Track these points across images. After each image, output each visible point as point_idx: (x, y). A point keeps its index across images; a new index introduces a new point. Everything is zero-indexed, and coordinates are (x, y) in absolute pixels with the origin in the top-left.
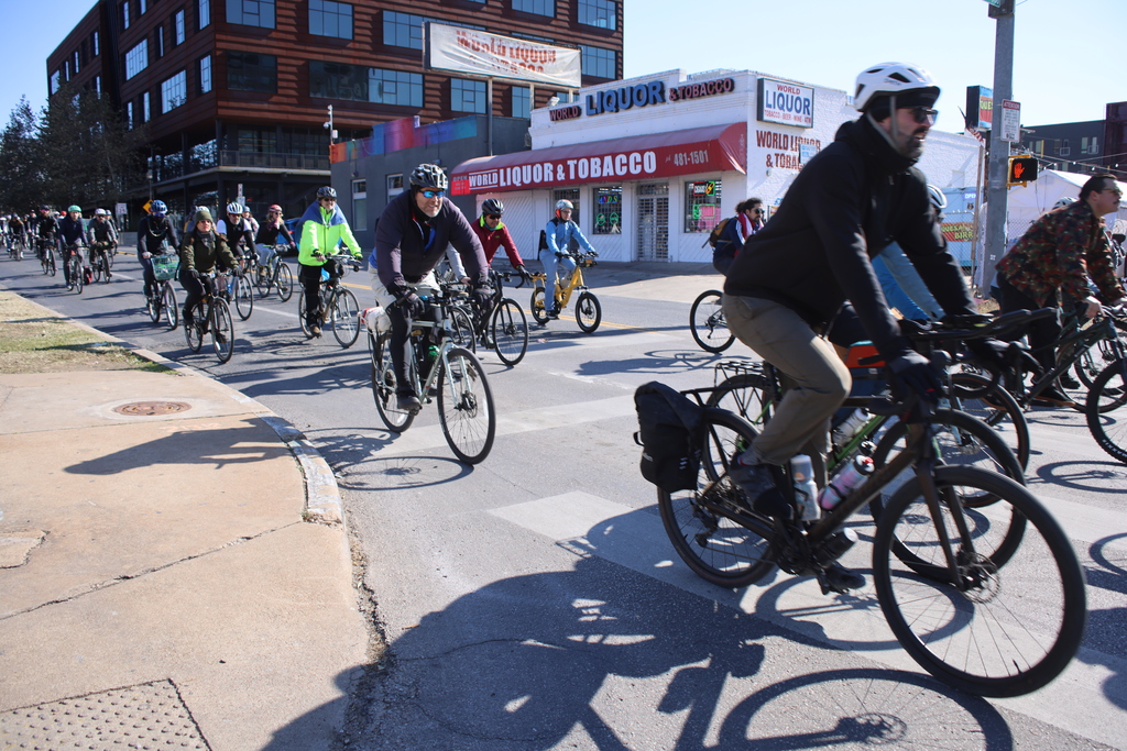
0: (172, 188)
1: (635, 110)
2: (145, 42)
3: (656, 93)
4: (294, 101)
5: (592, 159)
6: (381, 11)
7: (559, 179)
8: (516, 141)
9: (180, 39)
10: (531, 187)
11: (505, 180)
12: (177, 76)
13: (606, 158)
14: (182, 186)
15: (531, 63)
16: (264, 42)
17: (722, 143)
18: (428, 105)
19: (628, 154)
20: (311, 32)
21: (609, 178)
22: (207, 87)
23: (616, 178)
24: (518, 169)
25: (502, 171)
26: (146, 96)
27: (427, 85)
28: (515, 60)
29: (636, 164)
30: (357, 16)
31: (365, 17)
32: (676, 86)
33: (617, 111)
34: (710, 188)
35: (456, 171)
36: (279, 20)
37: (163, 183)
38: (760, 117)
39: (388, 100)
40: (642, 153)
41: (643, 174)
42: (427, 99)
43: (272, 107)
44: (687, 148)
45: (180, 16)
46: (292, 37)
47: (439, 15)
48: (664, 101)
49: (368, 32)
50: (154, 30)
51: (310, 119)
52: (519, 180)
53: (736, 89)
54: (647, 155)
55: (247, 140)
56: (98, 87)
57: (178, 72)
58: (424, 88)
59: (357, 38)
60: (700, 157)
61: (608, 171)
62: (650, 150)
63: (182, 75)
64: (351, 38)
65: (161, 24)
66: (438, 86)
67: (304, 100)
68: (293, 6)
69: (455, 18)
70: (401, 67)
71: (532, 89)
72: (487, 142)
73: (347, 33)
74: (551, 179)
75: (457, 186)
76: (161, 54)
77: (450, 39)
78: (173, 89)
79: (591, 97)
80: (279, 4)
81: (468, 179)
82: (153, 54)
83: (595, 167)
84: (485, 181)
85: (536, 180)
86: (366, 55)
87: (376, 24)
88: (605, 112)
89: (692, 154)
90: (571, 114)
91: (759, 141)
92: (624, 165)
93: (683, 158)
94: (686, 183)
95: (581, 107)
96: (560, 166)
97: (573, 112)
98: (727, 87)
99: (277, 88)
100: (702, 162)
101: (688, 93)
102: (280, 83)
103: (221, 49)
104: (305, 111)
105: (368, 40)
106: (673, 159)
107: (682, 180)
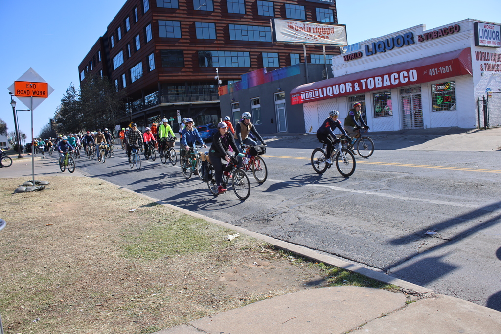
0: (138, 116)
1: (396, 50)
2: (122, 52)
3: (409, 39)
4: (191, 70)
5: (376, 78)
6: (228, 25)
7: (356, 90)
8: (323, 73)
9: (138, 48)
10: (340, 95)
11: (323, 94)
12: (136, 66)
13: (384, 76)
14: (143, 114)
15: (323, 35)
16: (177, 44)
17: (461, 60)
18: (253, 66)
19: (399, 73)
20: (198, 37)
21: (387, 87)
22: (152, 68)
23: (392, 87)
24: (330, 87)
25: (320, 90)
26: (124, 76)
27: (252, 57)
28: (315, 34)
29: (404, 77)
30: (217, 28)
31: (221, 28)
32: (421, 34)
33: (385, 52)
34: (447, 86)
35: (292, 92)
36: (183, 33)
37: (134, 114)
38: (477, 44)
39: (235, 65)
40: (408, 71)
41: (409, 82)
42: (252, 63)
43: (183, 74)
44: (437, 65)
45: (137, 38)
46: (188, 41)
47: (254, 24)
48: (414, 43)
49: (222, 35)
50: (125, 45)
51: (200, 77)
52: (331, 93)
53: (461, 31)
54: (411, 72)
55: (172, 90)
56: (101, 74)
57: (138, 63)
58: (250, 58)
59: (218, 38)
60: (446, 69)
61: (387, 82)
62: (413, 69)
63: (140, 64)
64: (215, 38)
65: (129, 43)
66: (256, 57)
67: (196, 69)
68: (188, 27)
69: (261, 25)
70: (239, 50)
71: (324, 48)
72: (306, 76)
73: (213, 37)
74: (351, 91)
75: (295, 100)
76: (130, 56)
77: (284, 27)
78: (136, 71)
79: (368, 46)
80: (182, 26)
81: (300, 95)
82: (126, 57)
83: (379, 82)
84: (311, 96)
85: (342, 92)
86: (222, 45)
87: (226, 31)
88: (378, 53)
89: (440, 68)
90: (357, 56)
91: (476, 57)
92: (397, 79)
93: (435, 71)
94: (431, 85)
95: (362, 52)
96: (356, 83)
97: (358, 55)
98: (456, 30)
99: (184, 65)
100: (448, 72)
101: (430, 37)
102: (186, 63)
103: (157, 50)
104: (197, 74)
105: (222, 38)
106: (428, 72)
107: (429, 83)
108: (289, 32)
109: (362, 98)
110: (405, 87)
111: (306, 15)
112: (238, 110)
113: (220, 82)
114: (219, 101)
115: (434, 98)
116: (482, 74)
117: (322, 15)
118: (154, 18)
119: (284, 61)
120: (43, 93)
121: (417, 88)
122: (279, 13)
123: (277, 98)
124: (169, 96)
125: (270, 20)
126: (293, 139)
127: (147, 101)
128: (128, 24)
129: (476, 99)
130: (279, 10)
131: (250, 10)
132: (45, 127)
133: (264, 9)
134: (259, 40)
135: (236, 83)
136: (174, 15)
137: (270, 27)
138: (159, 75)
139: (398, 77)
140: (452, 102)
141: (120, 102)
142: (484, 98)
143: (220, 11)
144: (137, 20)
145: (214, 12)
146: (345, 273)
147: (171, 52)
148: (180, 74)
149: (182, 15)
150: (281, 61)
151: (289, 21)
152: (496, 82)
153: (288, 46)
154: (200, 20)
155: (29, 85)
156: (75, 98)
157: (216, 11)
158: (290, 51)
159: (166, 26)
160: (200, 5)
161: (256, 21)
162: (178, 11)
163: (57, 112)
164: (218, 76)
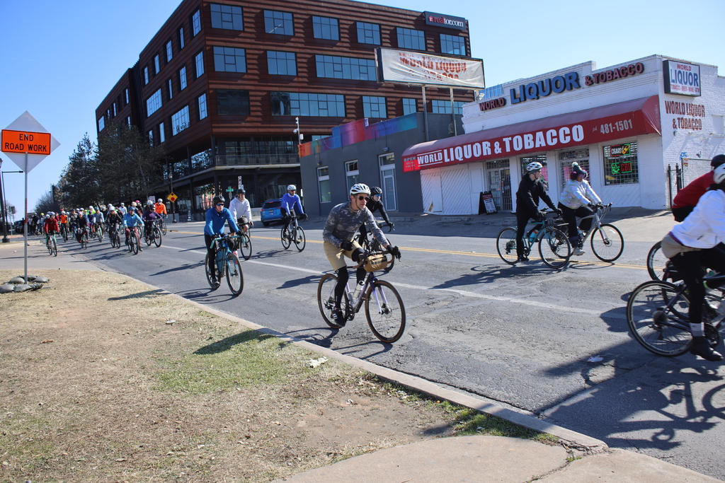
0: (182, 184)
1: (554, 96)
2: (159, 91)
3: (573, 81)
4: (260, 119)
5: (526, 136)
6: (314, 55)
7: (496, 152)
8: (450, 127)
9: (184, 86)
10: (473, 159)
11: (449, 157)
12: (179, 112)
13: (537, 133)
14: (189, 182)
15: (450, 72)
16: (239, 82)
17: (645, 112)
18: (348, 116)
19: (557, 129)
20: (270, 73)
21: (541, 148)
22: (204, 115)
23: (548, 148)
24: (460, 148)
25: (445, 151)
26: (162, 126)
27: (347, 102)
28: (440, 71)
29: (565, 135)
30: (299, 60)
31: (304, 60)
32: (589, 74)
33: (538, 98)
34: (626, 149)
35: (405, 154)
36: (249, 66)
37: (176, 181)
38: (667, 90)
39: (323, 114)
40: (570, 127)
41: (572, 143)
42: (348, 111)
43: (248, 125)
44: (612, 119)
45: (183, 71)
46: (256, 77)
47: (352, 55)
48: (579, 87)
49: (305, 70)
50: (165, 81)
51: (273, 130)
52: (461, 156)
53: (645, 72)
54: (574, 128)
55: (231, 148)
56: (129, 123)
57: (183, 107)
58: (345, 104)
59: (300, 74)
60: (625, 125)
61: (540, 142)
62: (577, 124)
63: (186, 109)
64: (296, 75)
65: (170, 78)
66: (354, 102)
67: (267, 119)
68: (256, 57)
69: (362, 56)
70: (329, 91)
71: (451, 91)
72: (424, 131)
73: (292, 72)
74: (490, 153)
75: (408, 165)
76: (171, 97)
77: (395, 60)
78: (180, 119)
79: (514, 90)
80: (248, 56)
81: (417, 159)
82: (165, 98)
83: (528, 141)
84: (432, 159)
85: (476, 155)
86: (306, 85)
87: (312, 65)
88: (528, 100)
89: (616, 124)
90: (498, 104)
91: (667, 109)
92: (555, 137)
93: (609, 127)
94: (603, 147)
95: (506, 98)
96: (497, 143)
97: (500, 102)
98: (638, 69)
99: (250, 111)
100: (627, 129)
101: (602, 79)
102: (252, 109)
103: (212, 89)
104: (269, 125)
105: (306, 75)
106: (599, 128)
107: (600, 145)
108: (403, 68)
109: (506, 163)
110: (565, 150)
111: (426, 44)
112: (327, 178)
113: (301, 137)
114: (299, 165)
115: (607, 165)
116: (674, 133)
117: (450, 44)
118: (208, 43)
119: (394, 108)
120: (44, 148)
121: (584, 151)
122: (388, 41)
123: (382, 161)
124: (227, 156)
125: (375, 50)
126: (405, 221)
127: (194, 162)
128: (169, 52)
129: (666, 169)
130: (388, 36)
131: (347, 36)
132: (43, 197)
133: (367, 34)
134: (358, 79)
135: (325, 139)
136: (236, 39)
137: (374, 59)
138: (213, 125)
139: (556, 135)
140: (633, 171)
141: (156, 163)
142: (677, 167)
143: (302, 35)
144: (182, 46)
145: (294, 36)
146: (479, 416)
147: (231, 92)
148: (243, 124)
149: (248, 41)
150: (389, 108)
151: (402, 52)
152: (695, 144)
153: (400, 87)
154: (274, 48)
155: (23, 136)
156: (90, 156)
157: (297, 35)
158: (403, 95)
159: (225, 55)
160: (275, 27)
161: (355, 51)
162: (242, 35)
163: (64, 175)
164: (298, 129)
